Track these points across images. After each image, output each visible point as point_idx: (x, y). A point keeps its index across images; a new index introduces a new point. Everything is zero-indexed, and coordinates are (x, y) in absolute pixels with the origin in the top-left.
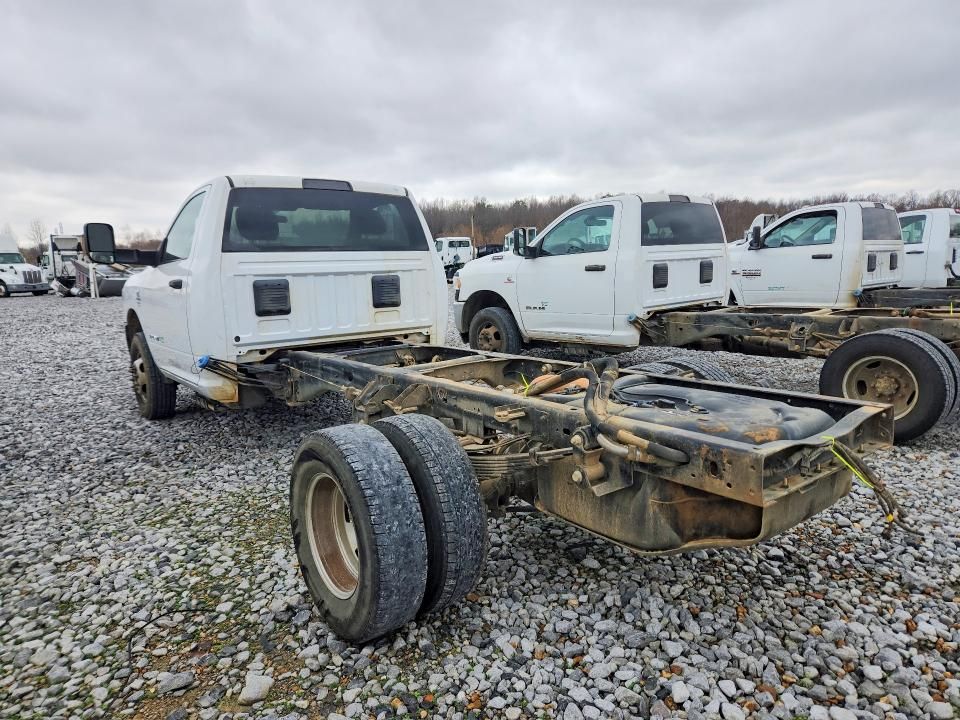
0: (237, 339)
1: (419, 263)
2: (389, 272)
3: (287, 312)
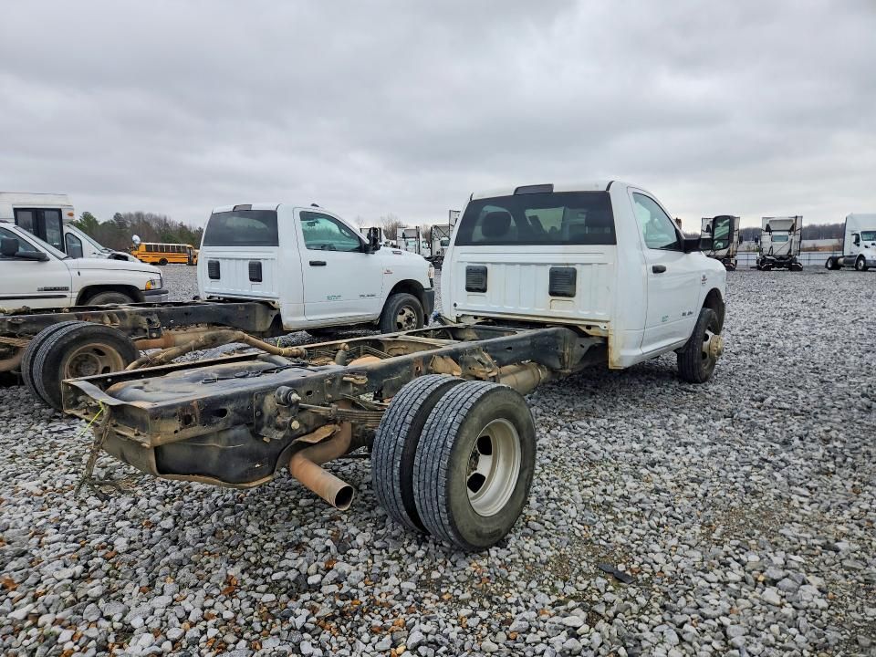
0: (455, 305)
1: (601, 256)
2: (567, 264)
3: (484, 290)
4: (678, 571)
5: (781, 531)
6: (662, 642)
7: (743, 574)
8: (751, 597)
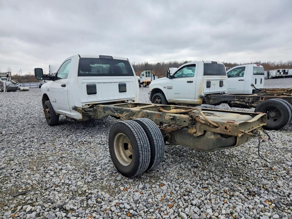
4: (38, 181)
5: (49, 160)
6: (55, 195)
7: (54, 172)
8: (60, 174)
